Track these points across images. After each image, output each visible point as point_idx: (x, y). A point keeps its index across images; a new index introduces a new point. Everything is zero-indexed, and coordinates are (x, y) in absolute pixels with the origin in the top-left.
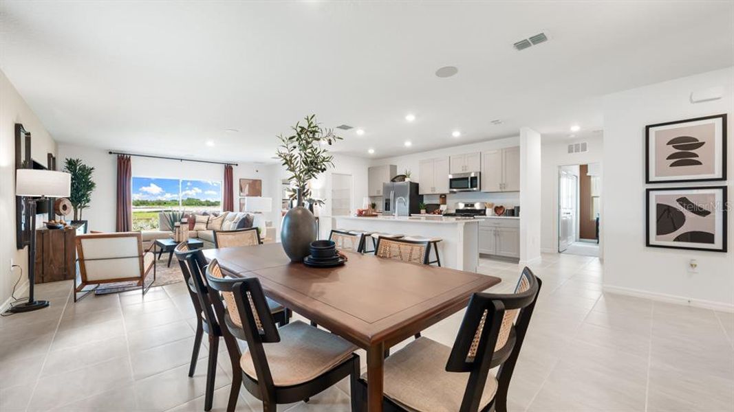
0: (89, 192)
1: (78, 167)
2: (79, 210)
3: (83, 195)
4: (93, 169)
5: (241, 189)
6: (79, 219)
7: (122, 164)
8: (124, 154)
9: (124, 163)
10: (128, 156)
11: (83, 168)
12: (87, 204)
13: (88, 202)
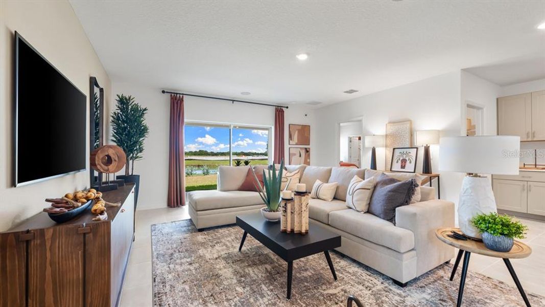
0: (141, 139)
1: (130, 107)
2: (131, 162)
3: (136, 142)
4: (145, 110)
5: (290, 137)
6: (130, 174)
7: (176, 105)
8: (177, 94)
9: (177, 103)
10: (181, 96)
11: (136, 109)
12: (139, 155)
13: (141, 152)
